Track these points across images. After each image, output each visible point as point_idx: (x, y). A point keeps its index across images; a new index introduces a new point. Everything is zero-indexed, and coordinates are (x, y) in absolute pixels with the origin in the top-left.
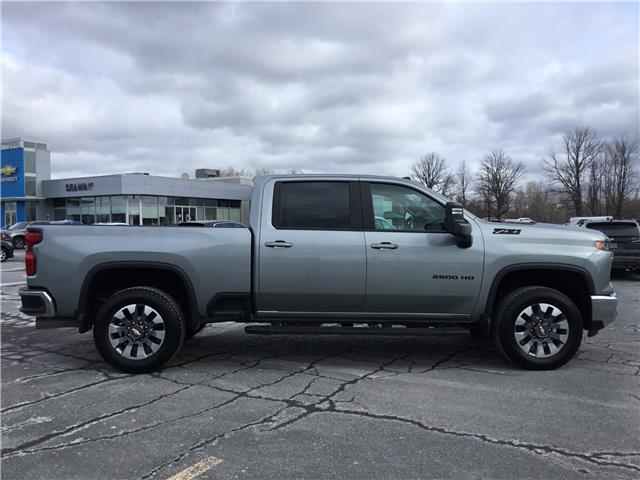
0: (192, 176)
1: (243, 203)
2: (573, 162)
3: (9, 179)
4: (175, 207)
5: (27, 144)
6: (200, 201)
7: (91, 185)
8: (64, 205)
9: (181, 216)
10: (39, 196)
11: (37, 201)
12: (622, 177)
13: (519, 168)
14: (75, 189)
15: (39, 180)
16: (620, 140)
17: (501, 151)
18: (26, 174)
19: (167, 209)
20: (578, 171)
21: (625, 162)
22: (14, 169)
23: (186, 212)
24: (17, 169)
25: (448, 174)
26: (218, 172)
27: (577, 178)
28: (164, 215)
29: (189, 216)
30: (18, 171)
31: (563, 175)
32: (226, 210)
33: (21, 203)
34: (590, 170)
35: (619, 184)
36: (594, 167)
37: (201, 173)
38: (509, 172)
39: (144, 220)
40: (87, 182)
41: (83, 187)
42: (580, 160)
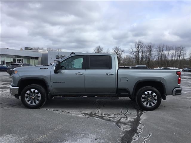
0: (24, 49)
1: (39, 58)
2: (137, 50)
4: (17, 58)
6: (25, 57)
9: (19, 61)
12: (150, 55)
13: (123, 51)
16: (149, 45)
17: (118, 46)
19: (14, 59)
20: (138, 53)
21: (150, 51)
23: (20, 60)
25: (104, 52)
26: (32, 48)
27: (138, 54)
28: (13, 61)
29: (21, 61)
31: (134, 54)
32: (33, 60)
34: (141, 52)
35: (149, 57)
36: (142, 52)
37: (26, 49)
38: (120, 52)
39: (6, 62)
42: (139, 50)
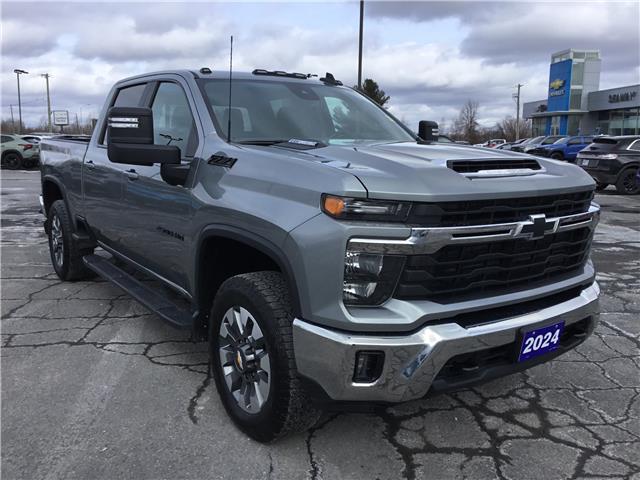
3: (557, 93)
5: (577, 55)
7: (634, 95)
8: (607, 118)
10: (584, 109)
11: (581, 115)
14: (617, 101)
15: (585, 93)
18: (572, 87)
22: (561, 82)
24: (564, 84)
30: (566, 84)
33: (565, 117)
40: (629, 92)
41: (625, 98)
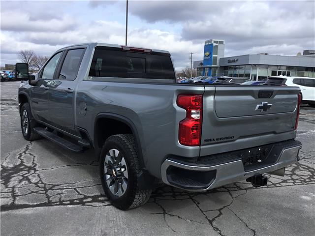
3: (207, 58)
4: (278, 70)
5: (215, 42)
7: (237, 60)
8: (227, 69)
10: (218, 65)
11: (217, 68)
15: (218, 58)
18: (213, 55)
19: (273, 72)
24: (210, 53)
30: (211, 54)
33: (210, 68)
37: (306, 52)
41: (234, 61)
